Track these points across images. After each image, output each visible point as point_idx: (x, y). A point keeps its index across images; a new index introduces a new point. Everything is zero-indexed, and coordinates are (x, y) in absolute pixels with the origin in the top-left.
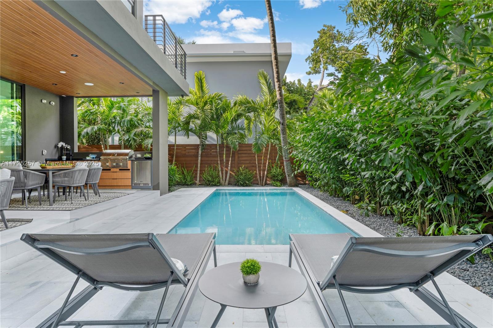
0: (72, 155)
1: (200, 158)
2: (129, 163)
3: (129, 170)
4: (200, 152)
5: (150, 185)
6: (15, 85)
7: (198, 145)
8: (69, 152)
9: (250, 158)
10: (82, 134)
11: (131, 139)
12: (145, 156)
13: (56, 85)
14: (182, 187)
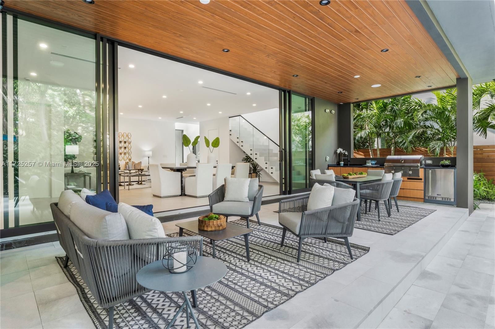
0: (349, 161)
2: (421, 171)
3: (421, 179)
5: (452, 200)
6: (307, 99)
8: (347, 158)
10: (357, 138)
11: (406, 142)
12: (442, 162)
13: (341, 92)
14: (481, 201)
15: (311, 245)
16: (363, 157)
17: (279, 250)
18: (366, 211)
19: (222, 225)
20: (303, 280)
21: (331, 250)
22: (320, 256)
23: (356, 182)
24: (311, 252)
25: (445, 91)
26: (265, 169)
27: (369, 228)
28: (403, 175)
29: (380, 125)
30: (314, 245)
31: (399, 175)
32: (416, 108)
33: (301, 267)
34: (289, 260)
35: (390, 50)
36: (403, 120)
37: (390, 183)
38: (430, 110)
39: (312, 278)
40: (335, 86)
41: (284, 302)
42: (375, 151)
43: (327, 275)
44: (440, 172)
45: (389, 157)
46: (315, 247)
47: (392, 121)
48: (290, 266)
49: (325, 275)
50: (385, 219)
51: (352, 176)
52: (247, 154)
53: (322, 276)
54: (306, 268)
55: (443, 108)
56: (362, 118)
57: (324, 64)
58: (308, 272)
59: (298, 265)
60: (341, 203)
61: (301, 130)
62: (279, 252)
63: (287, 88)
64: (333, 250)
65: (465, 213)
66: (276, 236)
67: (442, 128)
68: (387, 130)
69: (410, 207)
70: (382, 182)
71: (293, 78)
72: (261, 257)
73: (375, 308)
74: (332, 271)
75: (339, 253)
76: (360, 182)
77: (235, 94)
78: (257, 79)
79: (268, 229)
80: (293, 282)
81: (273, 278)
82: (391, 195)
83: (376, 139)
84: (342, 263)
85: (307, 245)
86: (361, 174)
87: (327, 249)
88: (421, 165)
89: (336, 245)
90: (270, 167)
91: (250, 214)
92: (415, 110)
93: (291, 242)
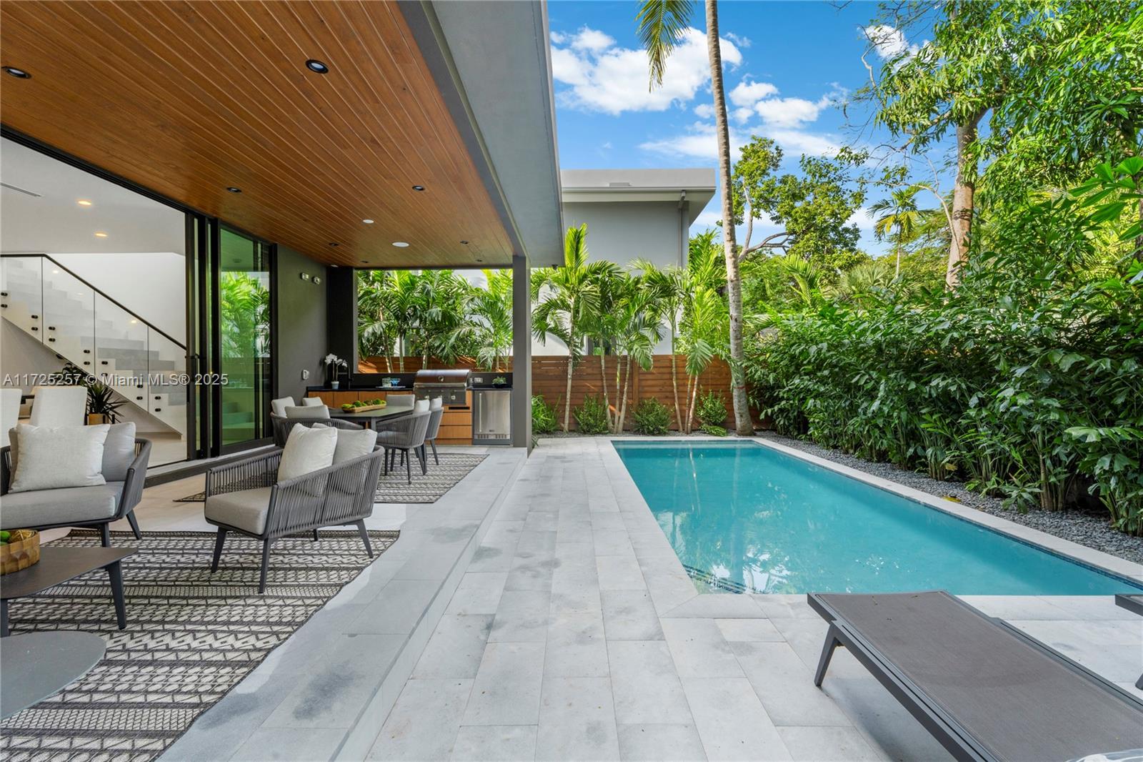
0: (351, 380)
1: (570, 382)
2: (469, 395)
3: (468, 408)
4: (570, 371)
5: (508, 437)
6: (259, 245)
7: (567, 358)
8: (346, 374)
9: (662, 382)
10: (366, 335)
11: (445, 347)
12: (495, 381)
13: (336, 245)
14: (539, 436)
15: (286, 552)
16: (375, 372)
17: (209, 581)
18: (386, 471)
19: (28, 553)
20: (279, 623)
21: (331, 552)
22: (307, 569)
23: (370, 418)
24: (288, 566)
25: (498, 271)
26: (138, 403)
27: (394, 498)
28: (444, 404)
29: (404, 314)
30: (292, 552)
31: (438, 402)
32: (459, 291)
33: (269, 601)
34: (238, 594)
35: (426, 190)
36: (439, 309)
37: (426, 416)
38: (479, 297)
39: (297, 614)
40: (323, 230)
41: (242, 680)
42: (395, 361)
43: (329, 598)
44: (493, 395)
45: (420, 372)
46: (294, 554)
47: (424, 310)
48: (243, 606)
49: (325, 600)
50: (419, 479)
51: (361, 408)
52: (70, 364)
53: (320, 602)
54: (283, 598)
55: (496, 296)
56: (374, 300)
57: (304, 182)
58: (289, 605)
59: (263, 597)
60: (352, 456)
61: (237, 310)
62: (210, 585)
63: (208, 211)
64: (334, 550)
65: (523, 454)
66: (194, 554)
67: (495, 327)
68: (417, 324)
69: (453, 454)
70: (414, 415)
71: (227, 192)
72: (160, 608)
73: (418, 623)
74: (338, 588)
75: (346, 553)
76: (376, 418)
77: (36, 195)
78: (121, 174)
79: (168, 543)
80: (256, 634)
81: (204, 642)
82: (426, 437)
83: (398, 340)
84: (353, 569)
85: (277, 554)
86: (377, 403)
87: (322, 552)
88: (468, 385)
89: (338, 541)
90: (152, 396)
91: (113, 514)
92: (458, 295)
93: (237, 557)
